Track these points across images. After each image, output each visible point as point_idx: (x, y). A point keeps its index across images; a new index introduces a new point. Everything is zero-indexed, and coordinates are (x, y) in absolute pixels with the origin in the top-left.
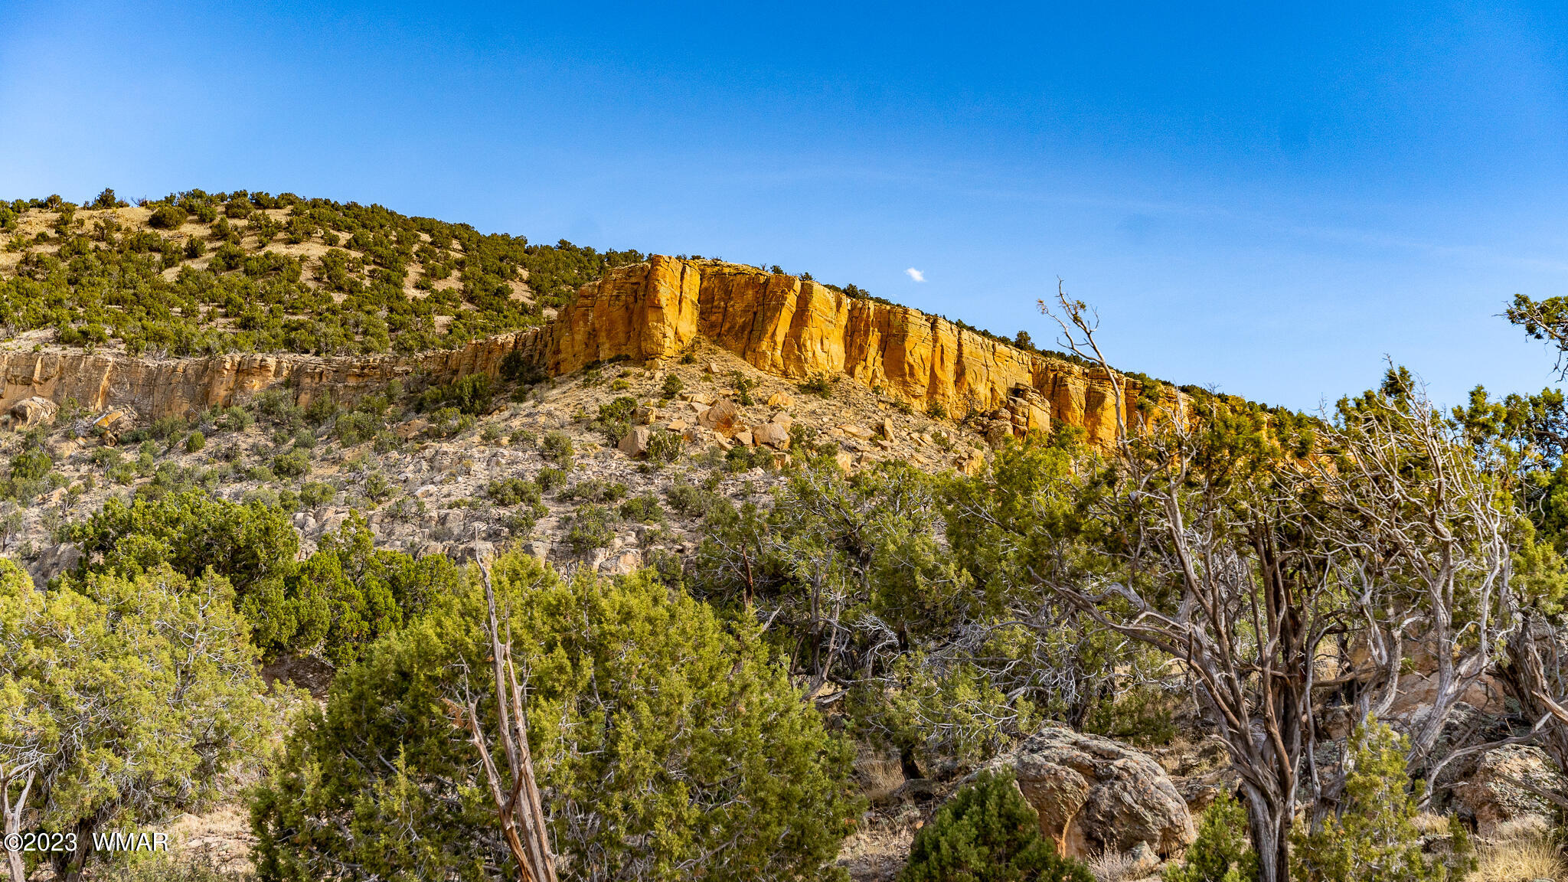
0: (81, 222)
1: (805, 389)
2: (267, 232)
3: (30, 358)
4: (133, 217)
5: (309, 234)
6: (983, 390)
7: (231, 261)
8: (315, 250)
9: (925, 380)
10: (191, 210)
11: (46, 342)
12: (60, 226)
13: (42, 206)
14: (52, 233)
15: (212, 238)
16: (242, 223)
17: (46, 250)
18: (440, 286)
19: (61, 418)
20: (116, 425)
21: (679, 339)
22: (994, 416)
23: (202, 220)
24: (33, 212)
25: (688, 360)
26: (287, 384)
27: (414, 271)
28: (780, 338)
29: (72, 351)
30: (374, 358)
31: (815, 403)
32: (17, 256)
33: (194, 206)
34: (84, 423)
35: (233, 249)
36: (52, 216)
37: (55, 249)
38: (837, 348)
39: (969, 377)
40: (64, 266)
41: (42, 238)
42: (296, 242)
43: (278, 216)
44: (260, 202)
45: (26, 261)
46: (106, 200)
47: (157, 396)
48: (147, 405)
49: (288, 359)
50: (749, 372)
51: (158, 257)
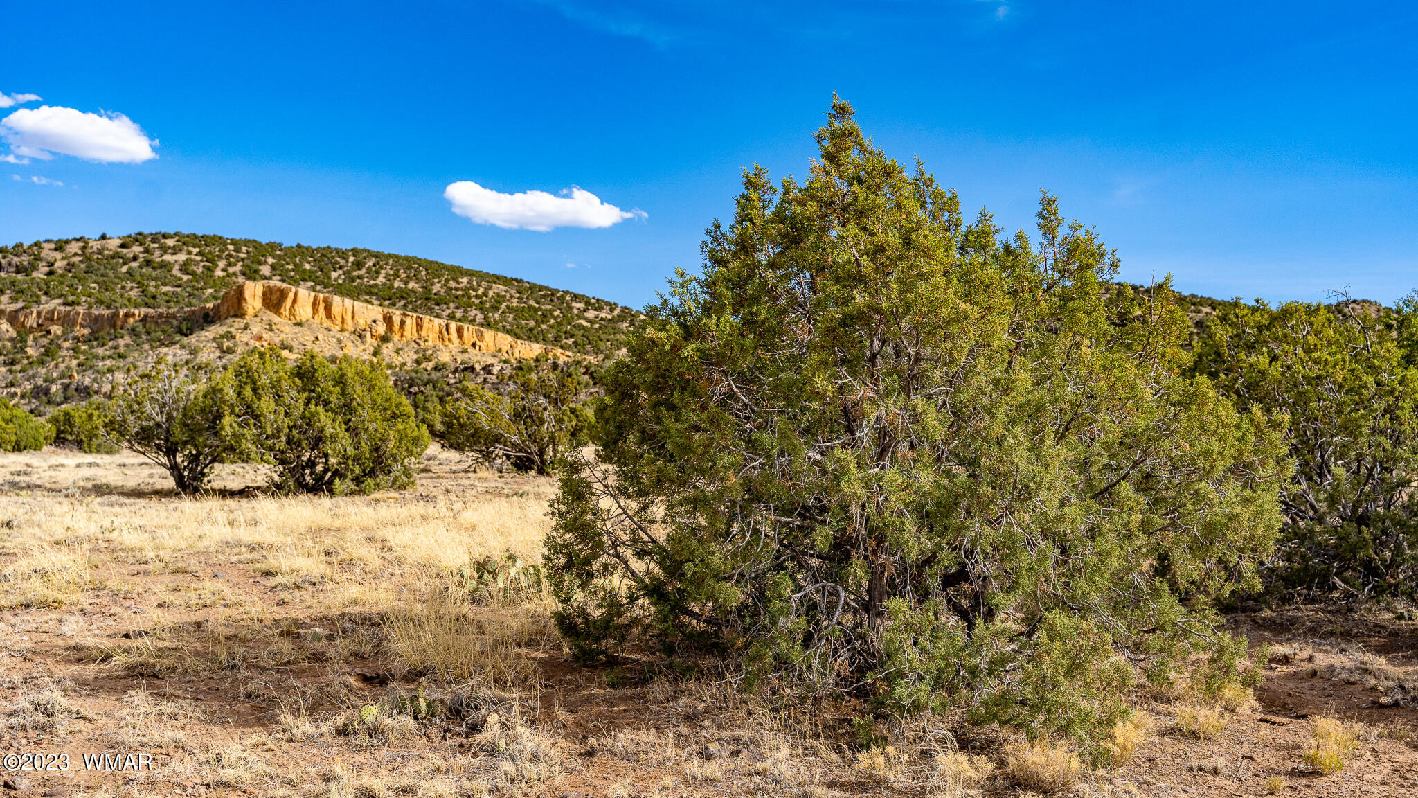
0: (92, 247)
1: (295, 324)
2: (164, 249)
3: (53, 311)
4: (113, 244)
5: (181, 250)
6: (362, 322)
7: (148, 263)
8: (182, 257)
9: (339, 319)
10: (137, 240)
11: (59, 305)
12: (83, 248)
13: (77, 240)
14: (80, 252)
15: (143, 252)
16: (156, 245)
17: (76, 259)
18: (231, 270)
19: (64, 333)
20: (83, 336)
21: (254, 308)
22: (364, 330)
23: (141, 245)
24: (74, 242)
25: (256, 316)
26: (141, 321)
27: (222, 264)
28: (288, 308)
29: (68, 308)
30: (171, 311)
31: (297, 329)
32: (65, 262)
33: (139, 239)
34: (71, 335)
35: (150, 257)
36: (81, 244)
37: (81, 258)
38: (309, 310)
39: (356, 317)
40: (83, 266)
41: (76, 254)
42: (175, 254)
43: (170, 242)
44: (165, 236)
45: (68, 264)
46: (103, 237)
47: (99, 325)
48: (95, 328)
49: (144, 311)
50: (275, 319)
51: (121, 261)
